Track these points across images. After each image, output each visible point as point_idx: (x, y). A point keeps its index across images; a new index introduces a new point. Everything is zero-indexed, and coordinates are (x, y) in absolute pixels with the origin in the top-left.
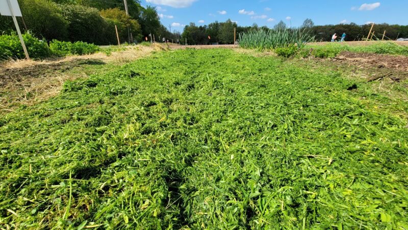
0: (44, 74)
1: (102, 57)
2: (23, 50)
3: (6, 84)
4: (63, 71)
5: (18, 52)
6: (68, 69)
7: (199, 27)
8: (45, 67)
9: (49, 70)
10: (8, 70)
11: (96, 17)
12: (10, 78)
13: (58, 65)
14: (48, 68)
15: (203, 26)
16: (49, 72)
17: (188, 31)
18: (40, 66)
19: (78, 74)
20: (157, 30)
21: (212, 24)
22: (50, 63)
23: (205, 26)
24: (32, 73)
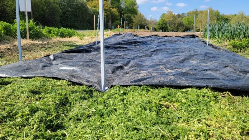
0: (34, 50)
1: (76, 40)
2: (26, 33)
3: (12, 54)
4: (46, 49)
5: (23, 34)
6: (50, 47)
7: (176, 14)
8: (36, 45)
9: (38, 48)
10: (15, 45)
11: (84, 7)
12: (15, 51)
13: (45, 45)
14: (38, 46)
15: (180, 14)
16: (37, 49)
17: (164, 19)
18: (34, 45)
19: (55, 52)
20: (135, 17)
21: (191, 12)
22: (40, 43)
23: (184, 14)
24: (28, 49)
